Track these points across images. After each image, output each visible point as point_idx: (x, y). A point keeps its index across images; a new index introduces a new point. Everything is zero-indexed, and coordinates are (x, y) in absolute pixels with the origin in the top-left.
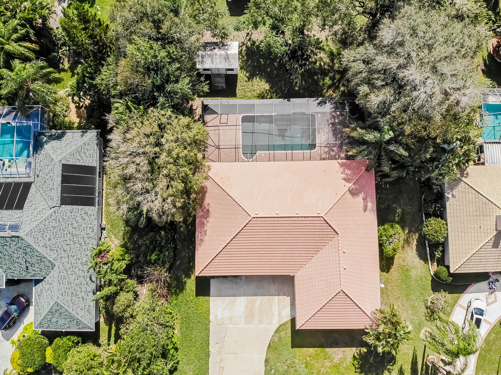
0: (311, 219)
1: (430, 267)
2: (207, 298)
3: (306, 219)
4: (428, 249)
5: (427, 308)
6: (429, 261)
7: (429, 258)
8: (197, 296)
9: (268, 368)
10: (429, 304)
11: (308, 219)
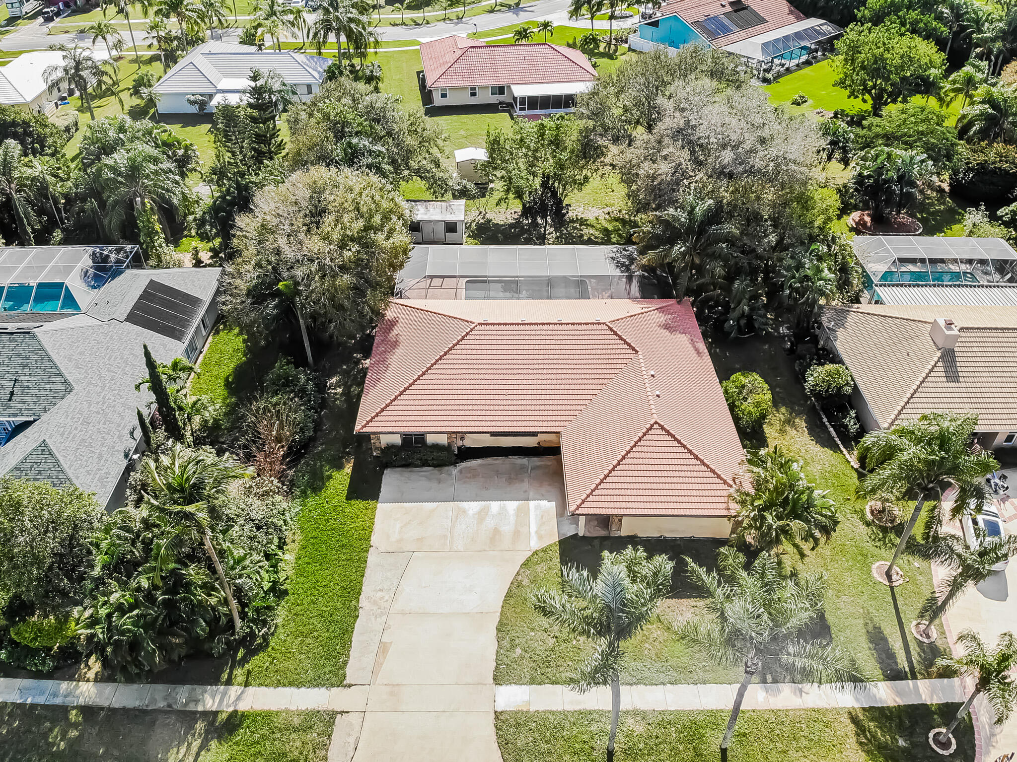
0: (585, 327)
1: (848, 456)
2: (372, 503)
3: (576, 327)
4: (831, 429)
5: (868, 524)
6: (841, 446)
7: (839, 442)
8: (349, 498)
9: (506, 643)
10: (869, 517)
11: (580, 327)
